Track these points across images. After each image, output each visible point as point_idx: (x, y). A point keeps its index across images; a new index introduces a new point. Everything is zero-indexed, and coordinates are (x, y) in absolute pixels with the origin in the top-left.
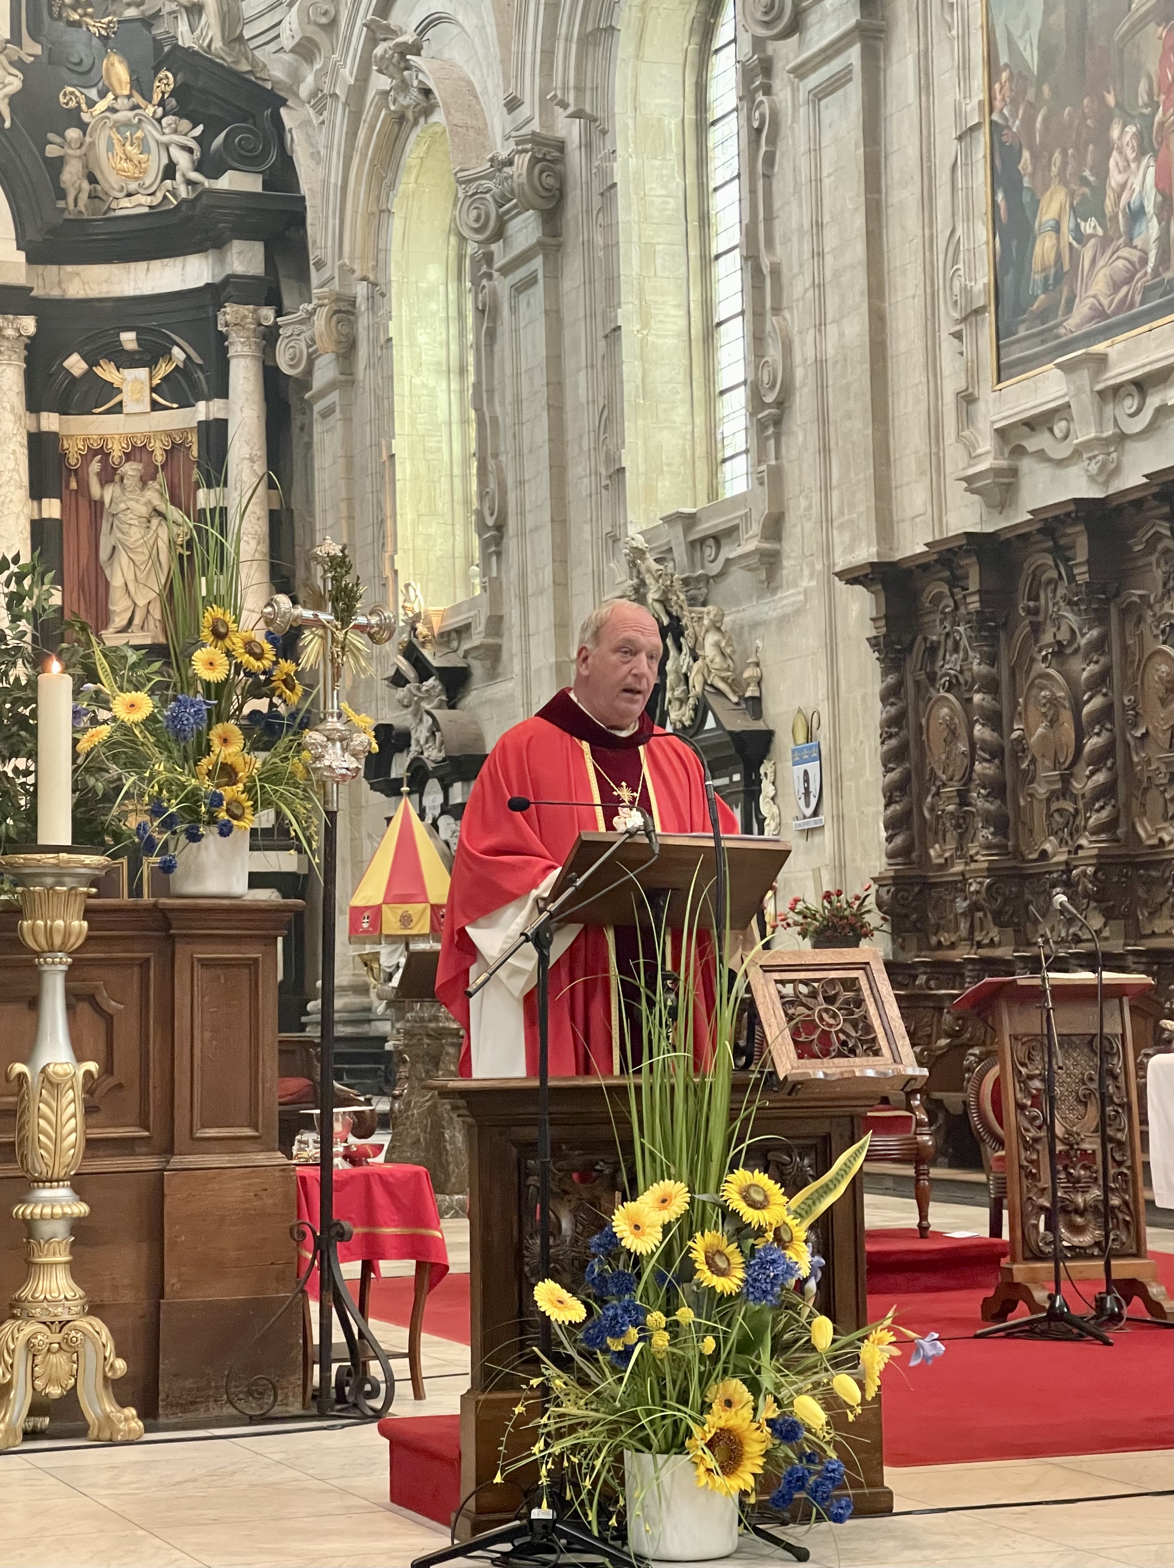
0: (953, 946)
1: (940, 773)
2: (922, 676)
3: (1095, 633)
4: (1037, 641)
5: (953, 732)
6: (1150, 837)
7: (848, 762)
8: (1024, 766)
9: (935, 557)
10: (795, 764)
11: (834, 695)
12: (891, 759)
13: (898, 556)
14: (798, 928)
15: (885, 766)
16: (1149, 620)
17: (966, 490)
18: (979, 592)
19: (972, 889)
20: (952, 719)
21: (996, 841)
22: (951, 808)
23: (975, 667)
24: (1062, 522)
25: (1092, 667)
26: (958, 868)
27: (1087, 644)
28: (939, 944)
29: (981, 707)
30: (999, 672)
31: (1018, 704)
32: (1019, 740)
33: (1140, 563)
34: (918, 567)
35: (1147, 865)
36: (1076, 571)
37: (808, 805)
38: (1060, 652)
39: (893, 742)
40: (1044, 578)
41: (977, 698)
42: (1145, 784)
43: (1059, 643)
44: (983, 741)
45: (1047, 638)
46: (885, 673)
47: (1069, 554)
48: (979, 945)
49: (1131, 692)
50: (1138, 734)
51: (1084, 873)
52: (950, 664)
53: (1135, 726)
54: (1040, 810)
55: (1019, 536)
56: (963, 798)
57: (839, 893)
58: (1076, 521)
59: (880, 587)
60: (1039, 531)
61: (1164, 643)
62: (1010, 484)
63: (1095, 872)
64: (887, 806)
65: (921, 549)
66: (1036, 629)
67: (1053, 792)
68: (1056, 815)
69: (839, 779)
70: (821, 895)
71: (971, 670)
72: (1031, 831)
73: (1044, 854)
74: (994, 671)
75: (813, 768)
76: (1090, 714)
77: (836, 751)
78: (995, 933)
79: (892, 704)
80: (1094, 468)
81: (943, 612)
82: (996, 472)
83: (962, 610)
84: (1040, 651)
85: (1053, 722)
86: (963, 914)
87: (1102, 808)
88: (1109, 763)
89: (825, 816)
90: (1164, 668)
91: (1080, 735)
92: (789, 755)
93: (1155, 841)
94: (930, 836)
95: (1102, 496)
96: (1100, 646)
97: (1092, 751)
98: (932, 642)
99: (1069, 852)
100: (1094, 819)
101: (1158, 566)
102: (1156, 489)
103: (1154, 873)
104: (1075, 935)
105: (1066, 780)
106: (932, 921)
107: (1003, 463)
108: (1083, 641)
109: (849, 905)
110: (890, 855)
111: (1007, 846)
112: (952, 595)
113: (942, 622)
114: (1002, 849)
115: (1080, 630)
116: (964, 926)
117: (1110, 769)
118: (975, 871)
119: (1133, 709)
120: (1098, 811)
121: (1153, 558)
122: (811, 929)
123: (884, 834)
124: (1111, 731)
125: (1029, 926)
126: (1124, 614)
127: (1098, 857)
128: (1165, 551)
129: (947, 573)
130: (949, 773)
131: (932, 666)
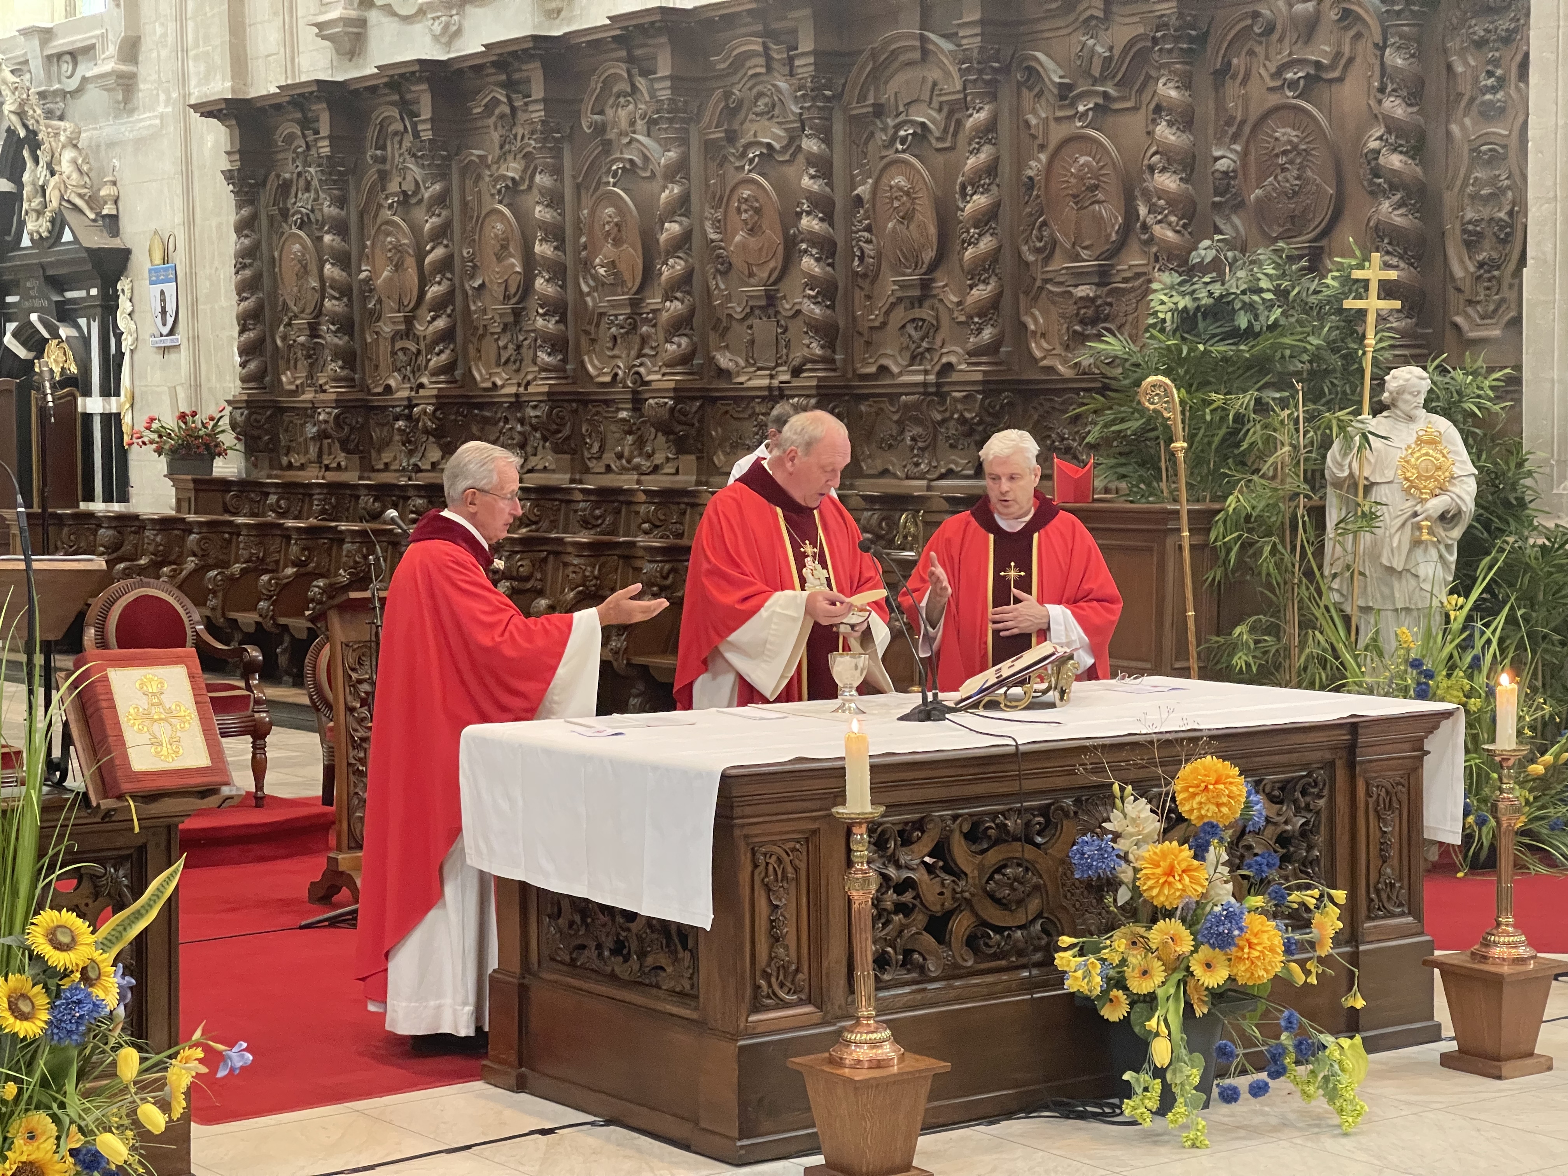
0: (302, 467)
1: (291, 304)
2: (275, 211)
3: (437, 187)
4: (383, 189)
5: (305, 267)
6: (484, 380)
7: (204, 287)
8: (370, 306)
9: (287, 99)
10: (152, 283)
11: (190, 222)
12: (245, 288)
13: (253, 93)
14: (154, 446)
15: (239, 294)
16: (487, 179)
17: (317, 35)
18: (329, 137)
19: (321, 418)
20: (303, 255)
21: (344, 373)
22: (302, 339)
23: (326, 209)
24: (407, 80)
25: (434, 219)
26: (308, 396)
27: (430, 197)
28: (290, 466)
29: (331, 247)
30: (348, 213)
31: (365, 246)
33: (479, 124)
34: (271, 106)
35: (481, 406)
36: (420, 128)
37: (164, 324)
38: (405, 200)
39: (247, 272)
40: (391, 129)
41: (327, 238)
42: (481, 332)
43: (404, 193)
44: (333, 280)
45: (393, 187)
46: (239, 206)
47: (414, 108)
48: (327, 468)
49: (469, 245)
50: (476, 285)
51: (425, 412)
52: (301, 203)
53: (472, 277)
54: (384, 348)
55: (367, 88)
56: (313, 330)
57: (194, 414)
58: (420, 80)
59: (234, 122)
60: (386, 84)
61: (500, 202)
62: (358, 35)
63: (435, 411)
64: (241, 332)
65: (273, 90)
66: (383, 177)
67: (397, 333)
68: (400, 353)
69: (195, 302)
70: (177, 414)
71: (321, 210)
72: (377, 367)
73: (388, 389)
74: (344, 213)
75: (170, 289)
76: (430, 263)
77: (192, 275)
78: (342, 458)
79: (247, 236)
80: (437, 28)
81: (294, 152)
82: (347, 22)
83: (313, 152)
84: (387, 198)
85: (398, 267)
86: (313, 438)
87: (441, 352)
88: (449, 311)
89: (180, 337)
90: (499, 226)
91: (423, 283)
92: (146, 275)
93: (488, 385)
94: (282, 363)
95: (444, 58)
96: (441, 200)
97: (433, 299)
98: (285, 180)
99: (411, 389)
100: (435, 361)
101: (496, 129)
102: (494, 58)
103: (487, 414)
104: (416, 465)
105: (409, 321)
106: (283, 443)
107: (353, 14)
108: (427, 195)
109: (204, 425)
110: (243, 380)
111: (353, 380)
113: (294, 161)
114: (349, 381)
115: (424, 183)
116: (313, 450)
117: (449, 316)
118: (323, 401)
119: (471, 261)
120: (438, 354)
121: (491, 121)
122: (167, 447)
123: (238, 359)
124: (450, 280)
125: (374, 454)
126: (464, 171)
127: (437, 397)
128: (502, 116)
129: (299, 115)
130: (301, 305)
131: (285, 202)
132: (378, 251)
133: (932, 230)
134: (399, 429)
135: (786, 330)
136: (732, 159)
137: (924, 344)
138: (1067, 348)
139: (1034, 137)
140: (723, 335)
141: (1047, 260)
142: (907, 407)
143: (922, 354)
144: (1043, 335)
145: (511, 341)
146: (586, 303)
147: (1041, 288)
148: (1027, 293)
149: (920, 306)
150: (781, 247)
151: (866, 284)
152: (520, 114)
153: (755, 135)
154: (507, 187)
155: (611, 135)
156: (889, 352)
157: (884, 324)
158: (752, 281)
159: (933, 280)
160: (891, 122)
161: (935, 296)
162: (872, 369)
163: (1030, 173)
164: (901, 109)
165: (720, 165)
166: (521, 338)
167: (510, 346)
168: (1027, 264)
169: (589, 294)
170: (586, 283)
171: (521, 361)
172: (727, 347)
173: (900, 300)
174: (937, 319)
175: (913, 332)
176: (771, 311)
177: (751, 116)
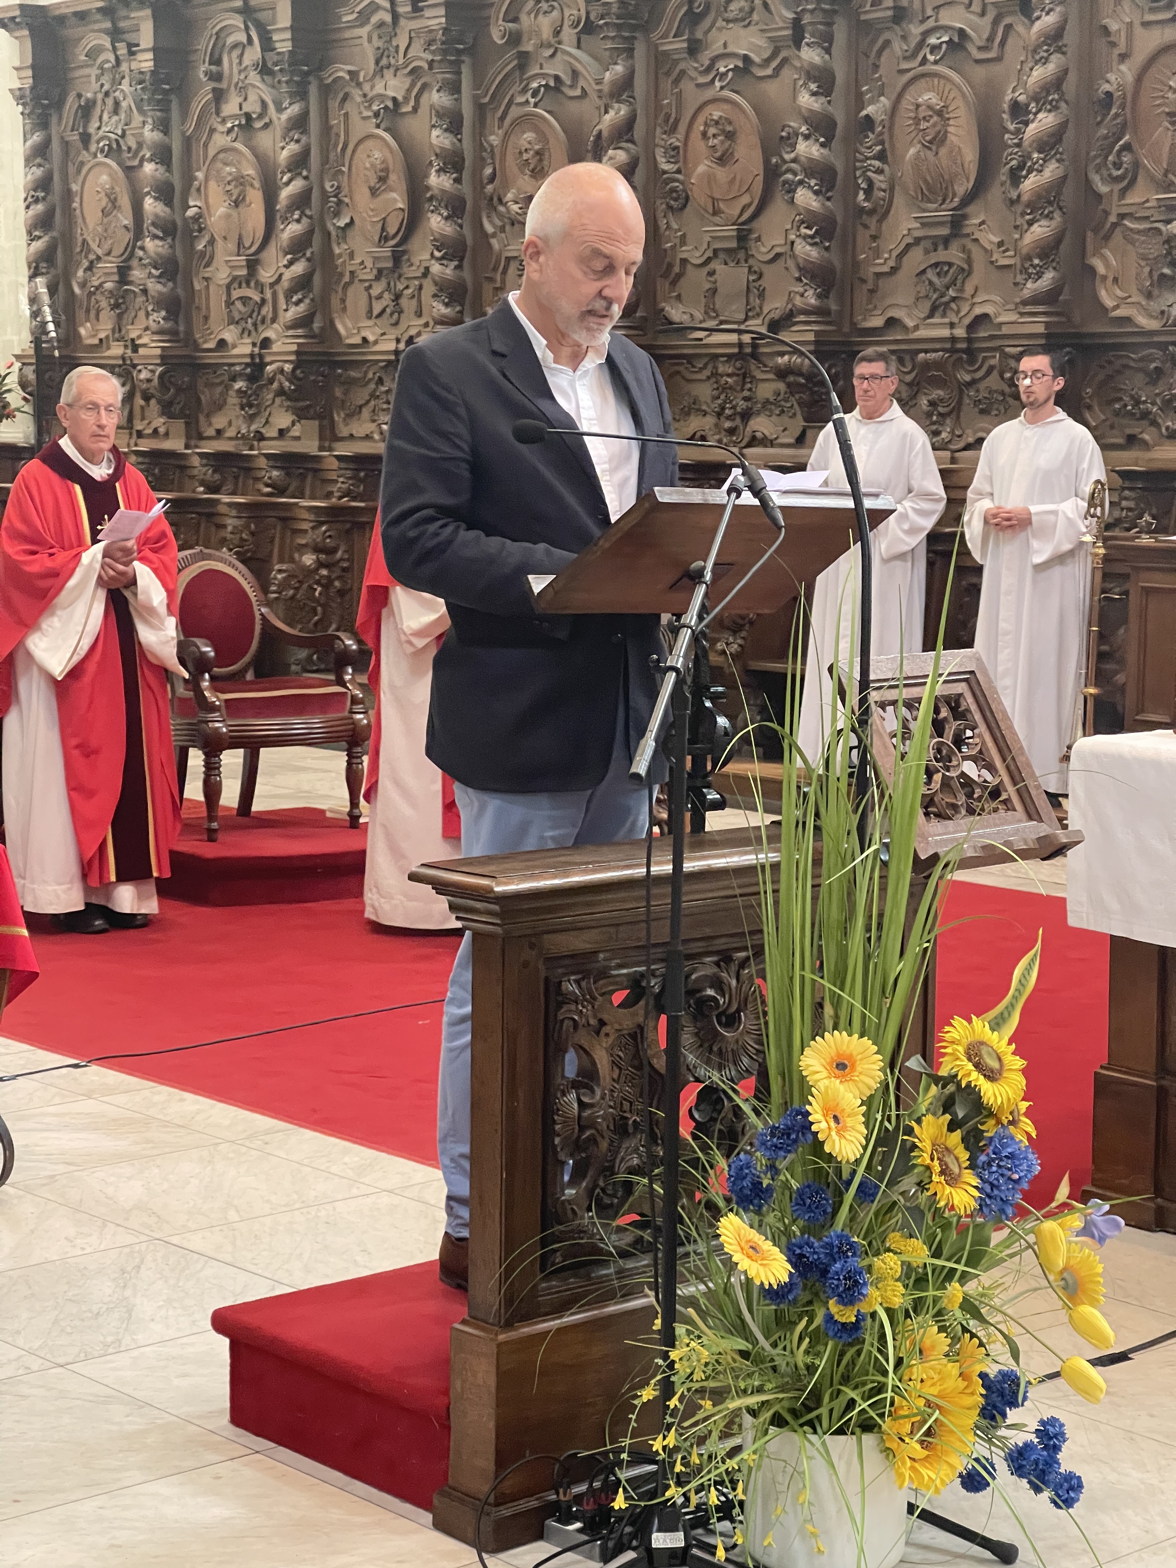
1: (94, 246)
2: (74, 137)
3: (293, 110)
4: (219, 110)
5: (114, 202)
6: (351, 335)
8: (200, 247)
12: (36, 226)
15: (29, 233)
16: (358, 100)
18: (153, 50)
19: (143, 376)
20: (112, 187)
21: (168, 325)
22: (108, 285)
25: (293, 146)
26: (117, 351)
27: (284, 120)
29: (152, 179)
30: (171, 140)
31: (194, 178)
32: (197, 218)
33: (347, 34)
34: (72, 12)
35: (346, 365)
36: (273, 37)
38: (248, 125)
40: (230, 40)
41: (149, 168)
42: (347, 279)
43: (248, 116)
44: (154, 216)
45: (231, 107)
46: (29, 131)
47: (264, 16)
48: (140, 435)
49: (334, 178)
50: (342, 223)
52: (108, 127)
53: (337, 214)
54: (217, 296)
56: (124, 276)
59: (26, 32)
61: (378, 126)
63: (294, 370)
64: (32, 277)
66: (219, 96)
67: (235, 278)
68: (239, 304)
71: (137, 135)
72: (206, 318)
73: (222, 343)
74: (166, 139)
76: (288, 197)
78: (159, 422)
79: (39, 165)
81: (100, 68)
83: (127, 68)
84: (224, 121)
85: (238, 202)
87: (300, 301)
90: (377, 154)
93: (357, 340)
94: (80, 314)
96: (300, 123)
97: (288, 239)
98: (88, 100)
99: (254, 344)
100: (293, 312)
101: (370, 40)
103: (353, 374)
104: (258, 432)
105: (253, 265)
108: (278, 117)
111: (178, 333)
112: (115, 49)
114: (172, 334)
115: (276, 103)
117: (309, 260)
118: (144, 357)
119: (335, 196)
120: (297, 304)
121: (364, 31)
123: (26, 308)
124: (310, 217)
125: (202, 418)
126: (326, 91)
127: (297, 353)
128: (381, 24)
129: (108, 25)
130: (106, 247)
131: (85, 127)
132: (212, 184)
133: (970, 156)
134: (239, 391)
135: (761, 276)
136: (693, 74)
137: (952, 293)
138: (1149, 296)
139: (1113, 44)
140: (674, 283)
141: (1123, 192)
142: (927, 366)
143: (947, 304)
144: (1116, 280)
145: (388, 289)
146: (490, 246)
147: (1115, 225)
148: (1096, 231)
149: (946, 248)
150: (761, 178)
151: (873, 222)
152: (402, 22)
153: (725, 45)
154: (386, 108)
155: (528, 46)
156: (900, 301)
157: (894, 270)
158: (717, 219)
159: (965, 217)
160: (915, 30)
161: (968, 235)
162: (877, 322)
163: (1106, 87)
164: (929, 12)
165: (677, 81)
166: (400, 287)
167: (386, 295)
168: (1099, 197)
169: (494, 235)
170: (491, 222)
171: (401, 312)
172: (679, 298)
173: (918, 241)
174: (969, 261)
175: (935, 279)
176: (741, 255)
177: (720, 23)
